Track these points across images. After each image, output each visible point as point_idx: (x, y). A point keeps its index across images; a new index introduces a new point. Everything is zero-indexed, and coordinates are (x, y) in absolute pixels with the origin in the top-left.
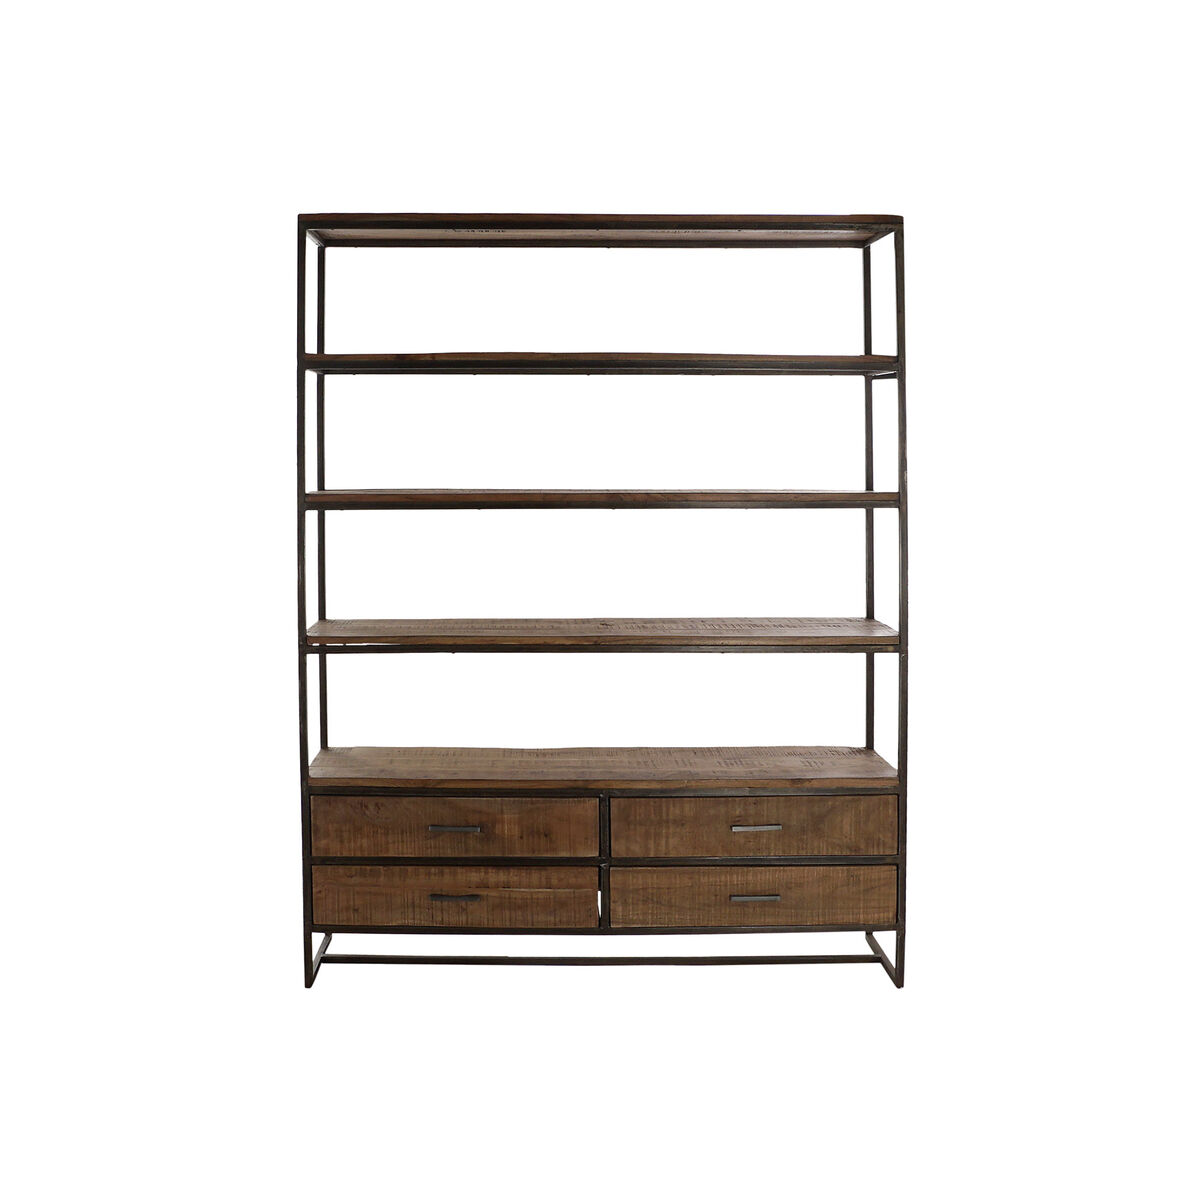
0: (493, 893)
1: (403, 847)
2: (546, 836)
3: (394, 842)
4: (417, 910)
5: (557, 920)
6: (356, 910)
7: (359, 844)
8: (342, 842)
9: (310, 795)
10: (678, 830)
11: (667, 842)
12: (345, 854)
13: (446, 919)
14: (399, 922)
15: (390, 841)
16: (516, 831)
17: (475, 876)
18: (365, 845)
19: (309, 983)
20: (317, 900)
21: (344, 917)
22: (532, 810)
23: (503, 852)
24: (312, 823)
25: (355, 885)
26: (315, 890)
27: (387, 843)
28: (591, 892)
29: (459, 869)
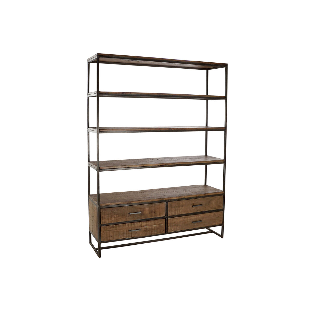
0: (143, 228)
1: (123, 219)
2: (154, 212)
3: (121, 218)
4: (126, 234)
5: (157, 232)
6: (111, 236)
7: (112, 220)
8: (108, 220)
9: (100, 208)
10: (182, 208)
11: (179, 211)
12: (109, 223)
13: (132, 236)
14: (122, 238)
15: (120, 218)
16: (148, 212)
17: (139, 224)
18: (114, 220)
19: (100, 257)
20: (102, 235)
21: (109, 239)
22: (152, 207)
23: (145, 218)
24: (101, 216)
25: (111, 230)
26: (101, 233)
27: (119, 219)
28: (164, 225)
29: (135, 223)
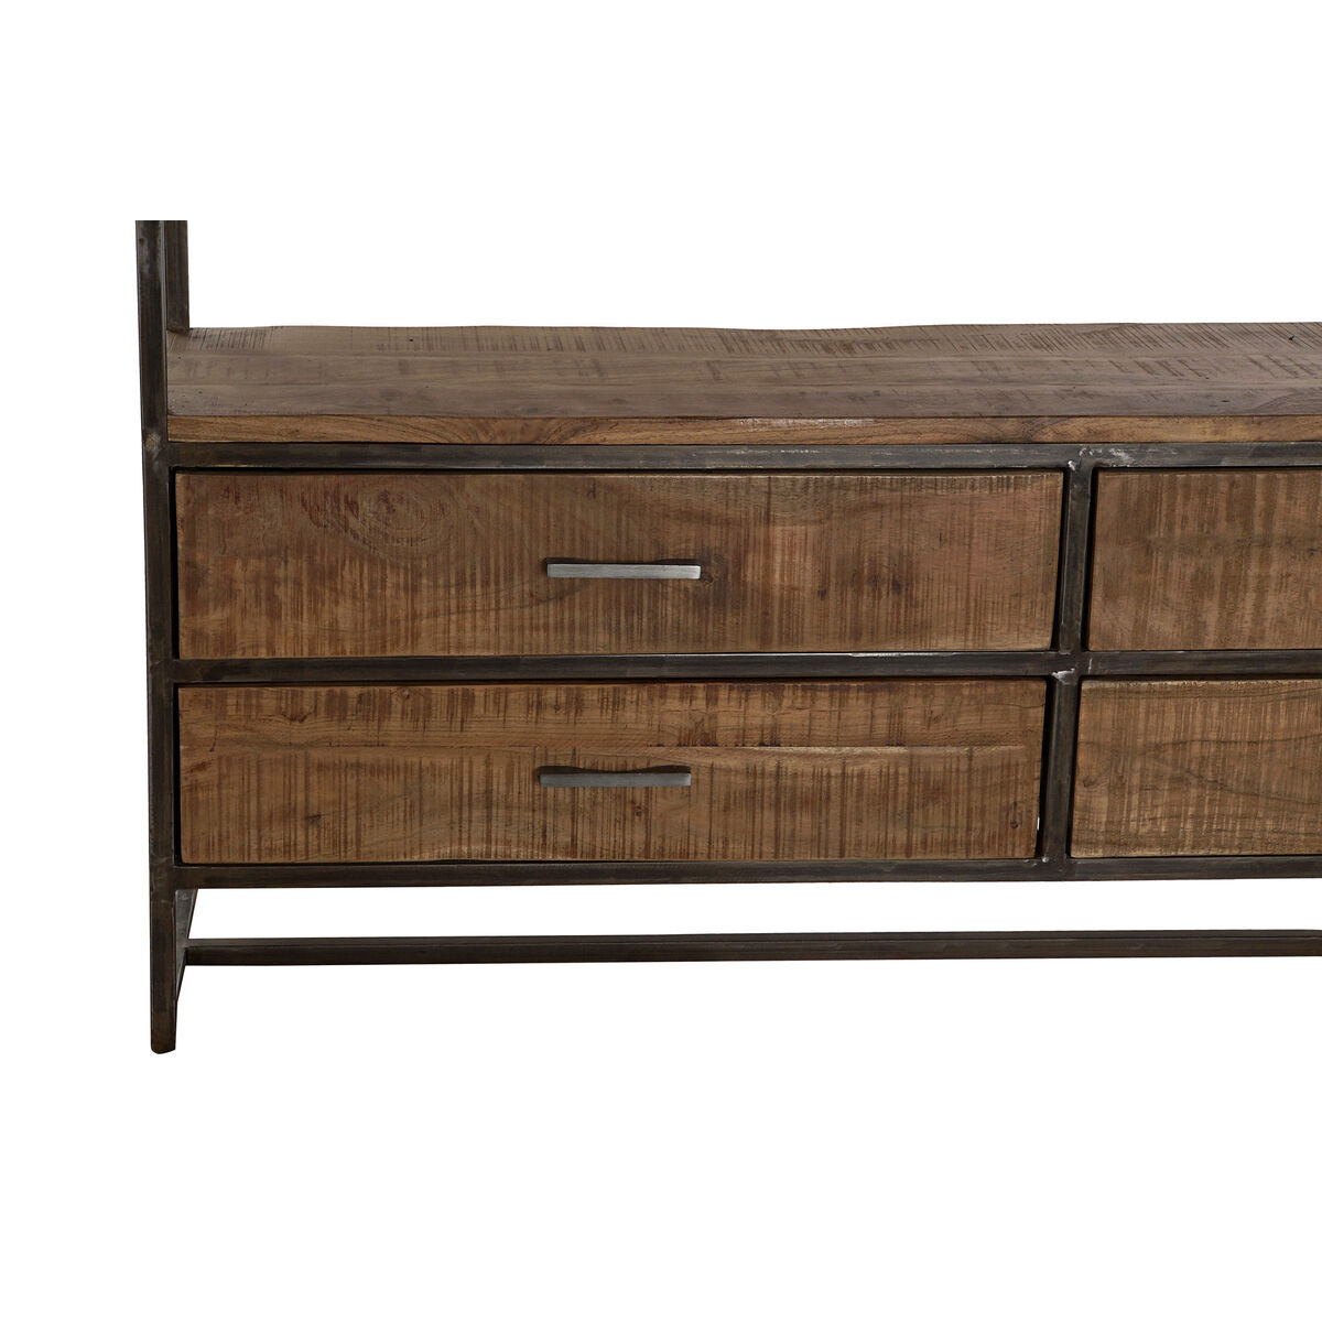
0: (734, 762)
1: (461, 628)
2: (897, 587)
3: (434, 614)
4: (499, 813)
5: (917, 837)
6: (313, 819)
7: (326, 618)
8: (274, 615)
9: (173, 470)
10: (1297, 568)
11: (1259, 608)
12: (283, 652)
13: (584, 840)
14: (446, 852)
15: (425, 609)
16: (807, 577)
17: (677, 709)
18: (345, 625)
19: (163, 1039)
20: (194, 787)
21: (272, 846)
22: (860, 509)
23: (765, 639)
24: (181, 557)
25: (311, 745)
26: (184, 763)
27: (415, 616)
28: (1023, 752)
29: (631, 693)
